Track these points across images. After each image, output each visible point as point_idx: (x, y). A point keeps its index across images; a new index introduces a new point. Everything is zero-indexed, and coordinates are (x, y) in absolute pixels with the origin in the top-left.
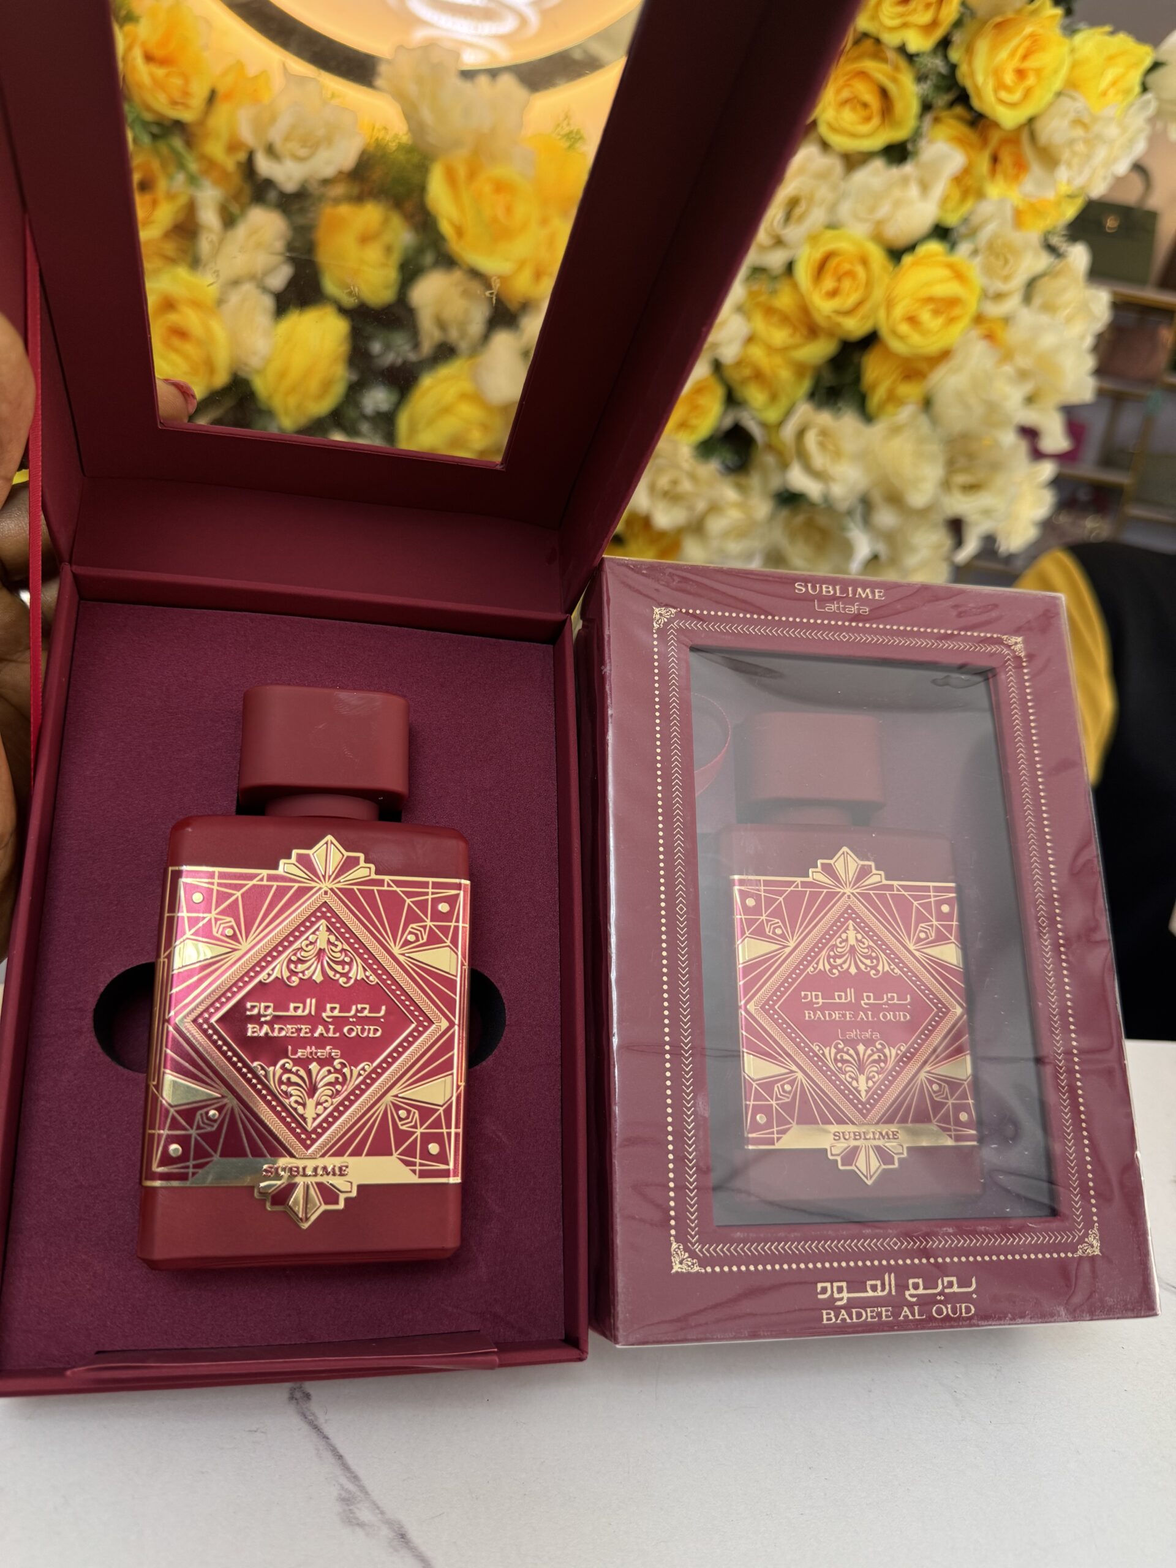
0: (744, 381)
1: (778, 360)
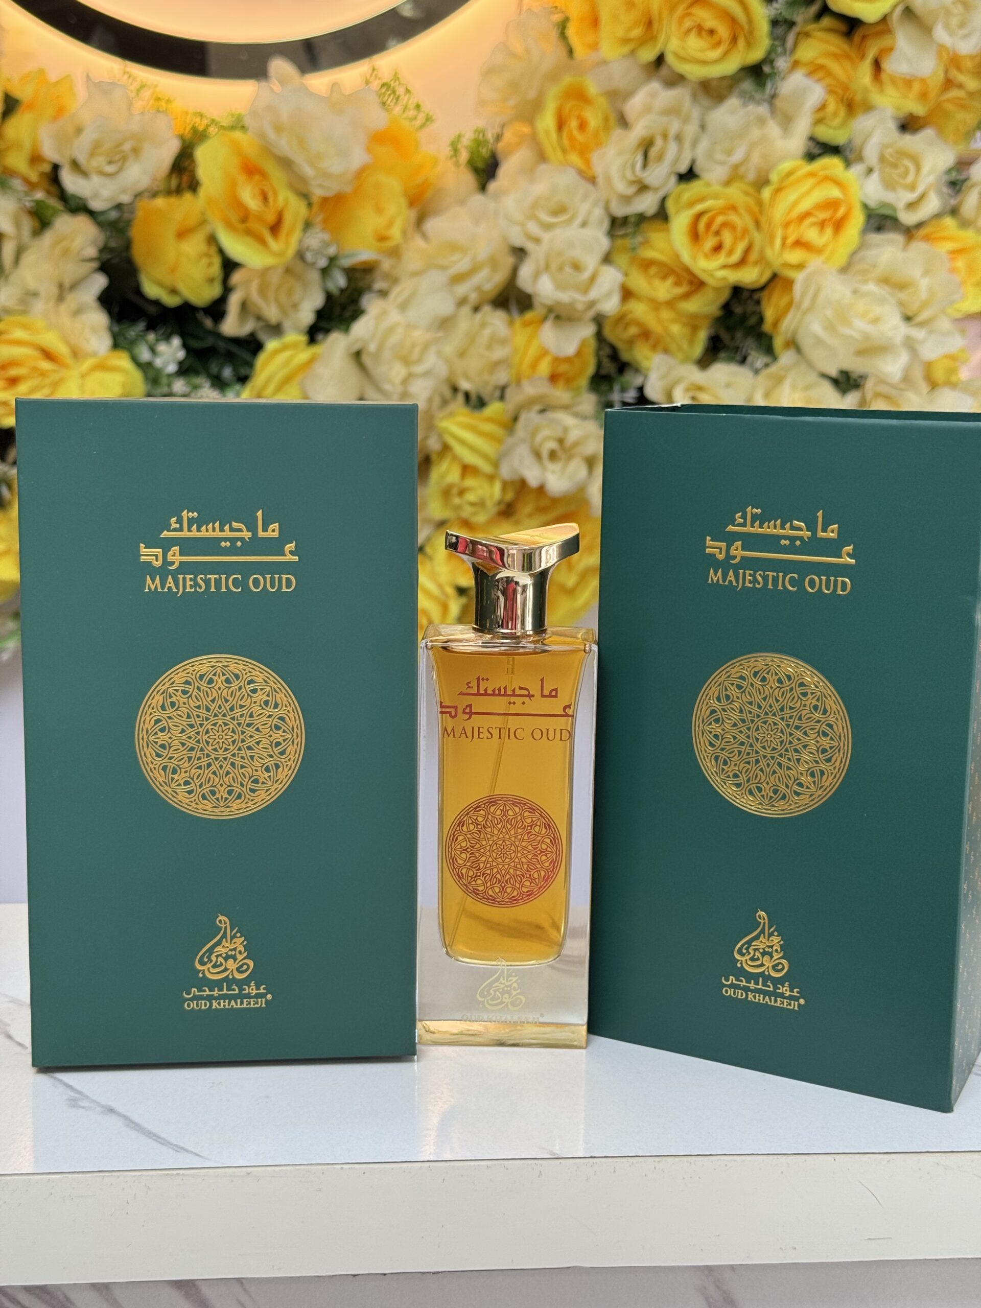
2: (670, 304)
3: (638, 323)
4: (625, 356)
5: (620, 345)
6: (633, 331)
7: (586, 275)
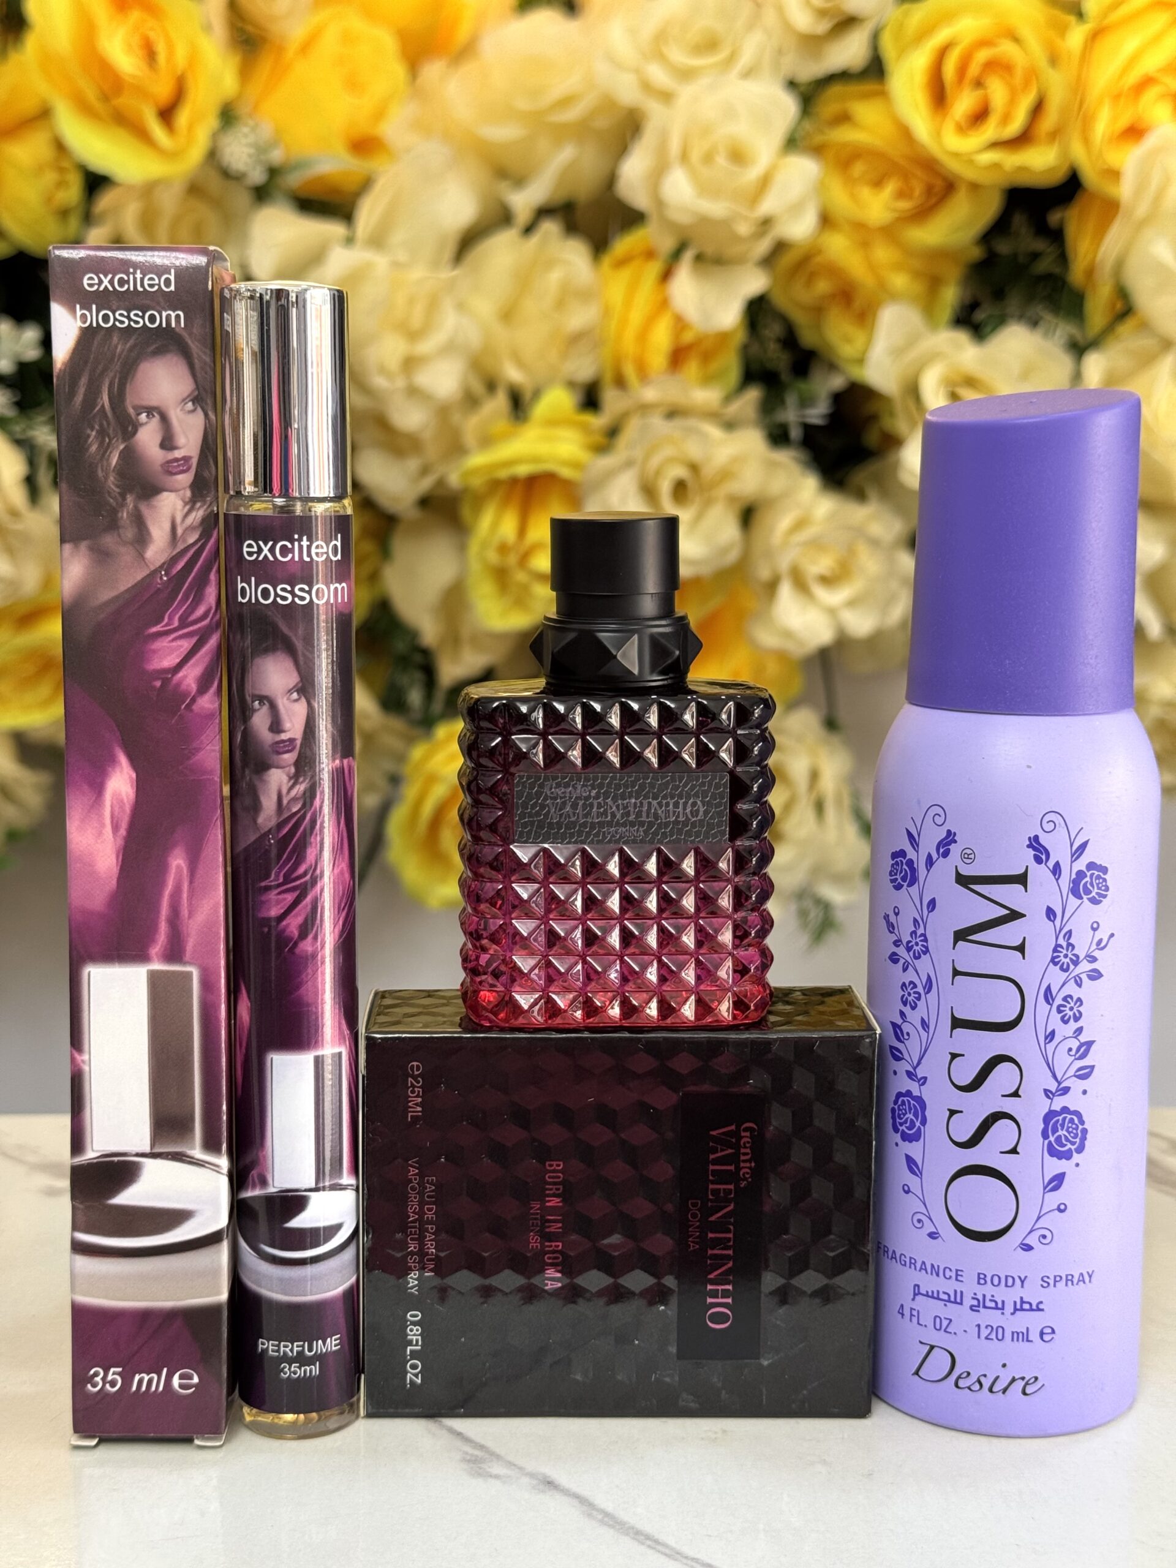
0: (818, 311)
1: (883, 254)
2: (889, 232)
3: (833, 271)
4: (808, 338)
5: (800, 318)
6: (823, 286)
7: (754, 173)
